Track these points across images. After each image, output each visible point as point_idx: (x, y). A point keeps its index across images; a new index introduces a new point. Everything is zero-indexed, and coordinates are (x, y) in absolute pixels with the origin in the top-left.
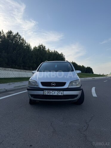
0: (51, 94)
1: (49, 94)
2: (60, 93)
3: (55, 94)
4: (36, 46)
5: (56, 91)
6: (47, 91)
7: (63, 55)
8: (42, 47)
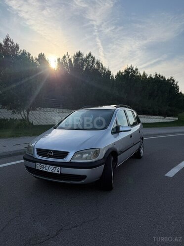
0: (44, 170)
1: (41, 169)
2: (57, 170)
3: (48, 171)
4: (121, 71)
5: (51, 166)
6: (39, 164)
7: (173, 81)
8: (131, 71)
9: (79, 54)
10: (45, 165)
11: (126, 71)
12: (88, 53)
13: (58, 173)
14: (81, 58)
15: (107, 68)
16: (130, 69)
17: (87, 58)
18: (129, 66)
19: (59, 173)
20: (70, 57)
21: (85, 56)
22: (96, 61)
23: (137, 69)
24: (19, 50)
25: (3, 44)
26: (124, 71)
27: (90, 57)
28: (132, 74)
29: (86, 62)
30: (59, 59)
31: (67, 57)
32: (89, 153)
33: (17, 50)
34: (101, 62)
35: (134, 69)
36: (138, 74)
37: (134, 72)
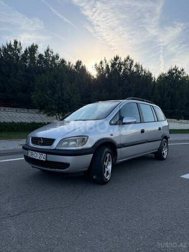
1: (32, 157)
2: (43, 157)
3: (36, 158)
5: (38, 153)
6: (30, 151)
8: (176, 72)
9: (116, 58)
10: (34, 152)
11: (169, 73)
12: (126, 57)
13: (43, 160)
14: (118, 62)
15: (147, 70)
16: (174, 69)
17: (125, 61)
18: (173, 67)
19: (45, 160)
20: (107, 62)
21: (123, 60)
22: (134, 64)
23: (183, 70)
24: (59, 59)
25: (44, 54)
26: (167, 72)
27: (128, 60)
28: (176, 75)
29: (124, 65)
30: (96, 65)
31: (104, 62)
32: (75, 140)
33: (57, 59)
34: (140, 65)
35: (179, 70)
36: (185, 75)
37: (180, 73)
